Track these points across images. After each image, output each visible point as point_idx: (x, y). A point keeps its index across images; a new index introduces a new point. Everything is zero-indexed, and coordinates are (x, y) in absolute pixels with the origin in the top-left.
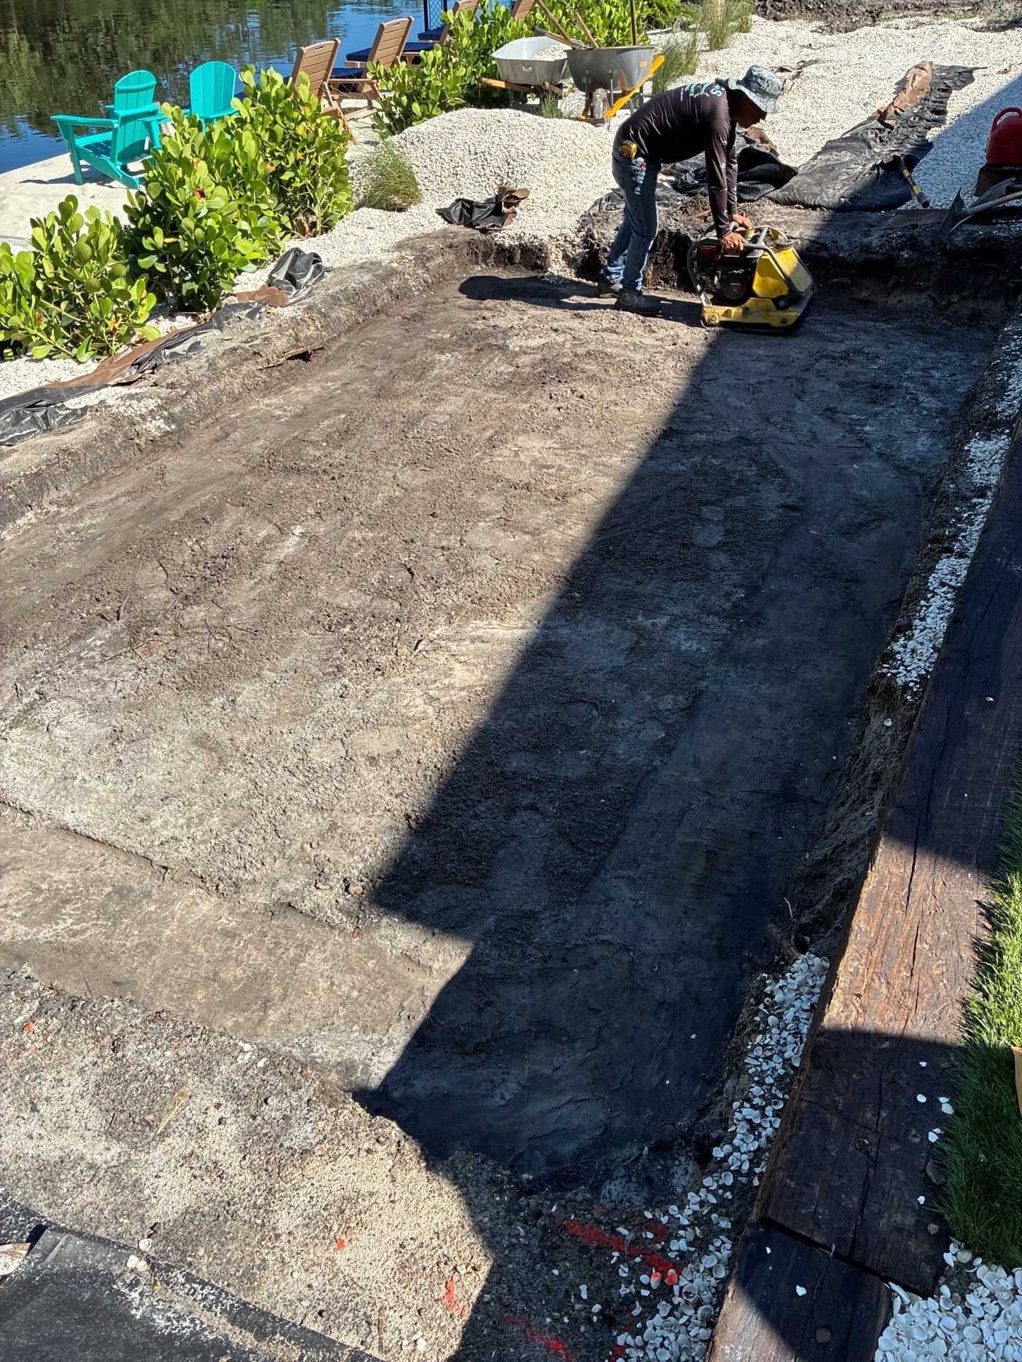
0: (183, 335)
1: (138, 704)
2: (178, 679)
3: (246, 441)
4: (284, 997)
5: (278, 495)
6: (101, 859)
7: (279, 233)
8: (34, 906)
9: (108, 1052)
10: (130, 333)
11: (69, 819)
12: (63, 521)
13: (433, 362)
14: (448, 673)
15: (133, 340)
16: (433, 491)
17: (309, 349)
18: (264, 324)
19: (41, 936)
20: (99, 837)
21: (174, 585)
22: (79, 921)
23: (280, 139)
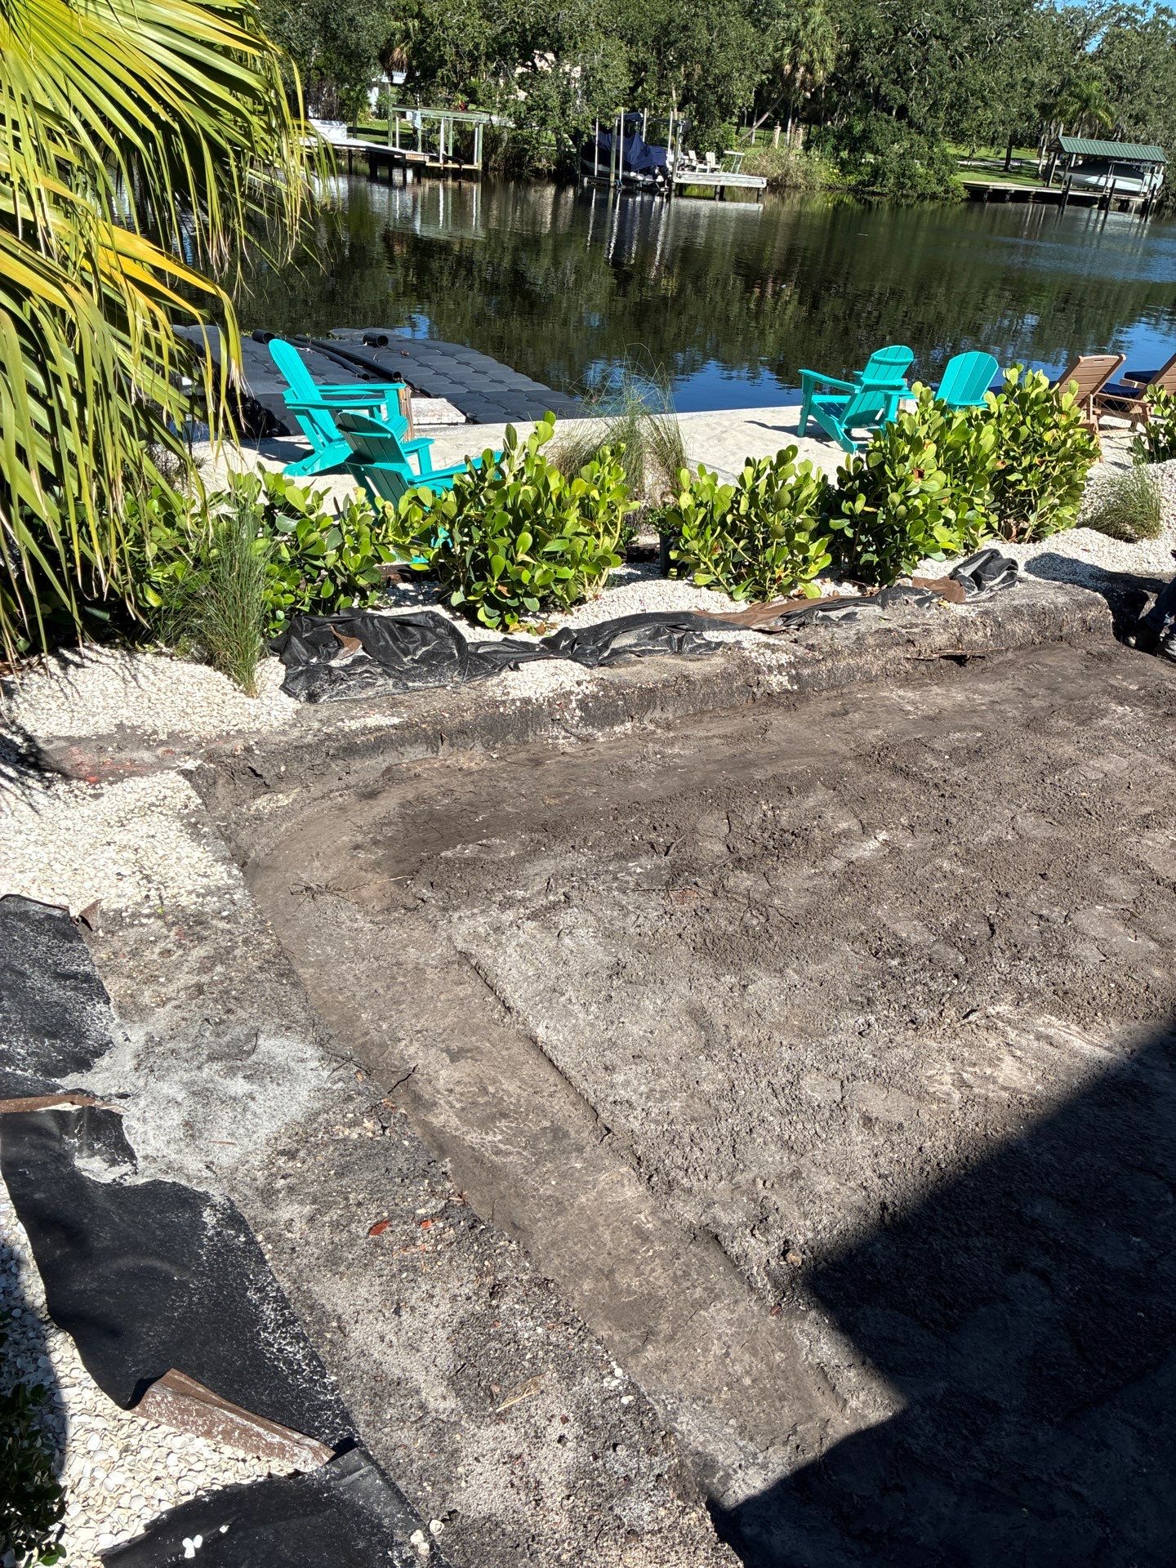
0: (843, 602)
1: (651, 947)
2: (699, 940)
3: (863, 725)
4: (671, 1339)
5: (876, 792)
6: (552, 1089)
7: (982, 530)
8: (474, 1104)
9: (485, 1293)
10: (792, 585)
11: (541, 1032)
12: (655, 741)
13: (1106, 710)
14: (995, 1061)
15: (793, 592)
16: (1052, 849)
17: (969, 653)
18: (931, 616)
19: (468, 1138)
20: (560, 1065)
21: (732, 841)
22: (507, 1141)
23: (1021, 440)
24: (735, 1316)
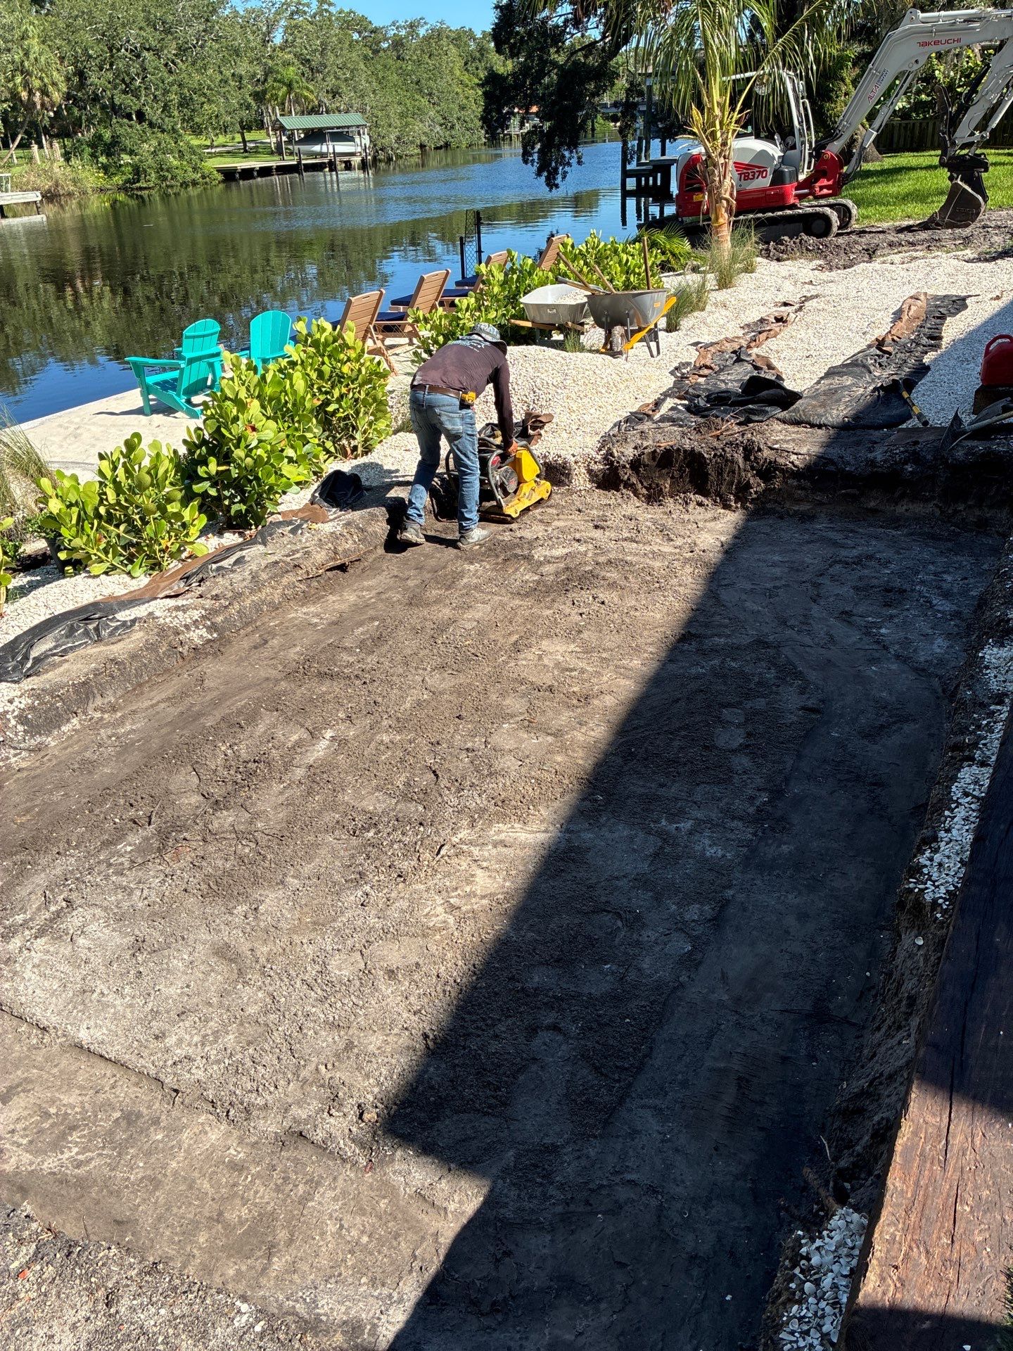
0: (229, 550)
1: (161, 913)
2: (204, 887)
3: (283, 647)
4: (291, 1241)
5: (311, 700)
6: (112, 1081)
7: (323, 456)
8: (41, 1132)
9: (101, 1306)
10: (180, 551)
11: (84, 1036)
12: (106, 726)
13: (462, 571)
14: (470, 879)
15: (184, 556)
16: (459, 694)
17: (346, 561)
18: (305, 539)
19: (45, 1166)
20: (112, 1056)
21: (205, 789)
22: (85, 1150)
23: (327, 377)
24: (338, 1190)
